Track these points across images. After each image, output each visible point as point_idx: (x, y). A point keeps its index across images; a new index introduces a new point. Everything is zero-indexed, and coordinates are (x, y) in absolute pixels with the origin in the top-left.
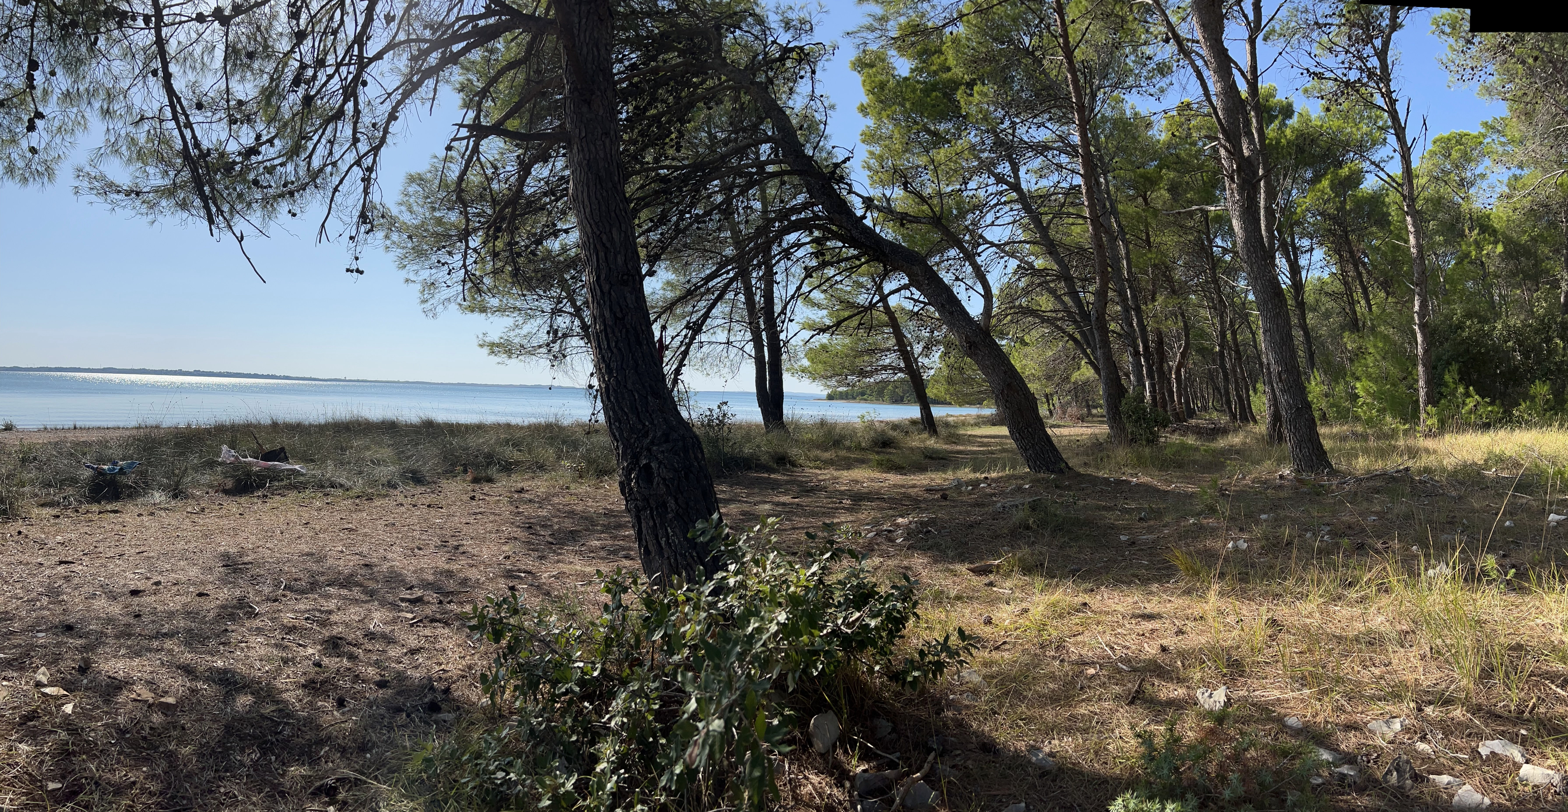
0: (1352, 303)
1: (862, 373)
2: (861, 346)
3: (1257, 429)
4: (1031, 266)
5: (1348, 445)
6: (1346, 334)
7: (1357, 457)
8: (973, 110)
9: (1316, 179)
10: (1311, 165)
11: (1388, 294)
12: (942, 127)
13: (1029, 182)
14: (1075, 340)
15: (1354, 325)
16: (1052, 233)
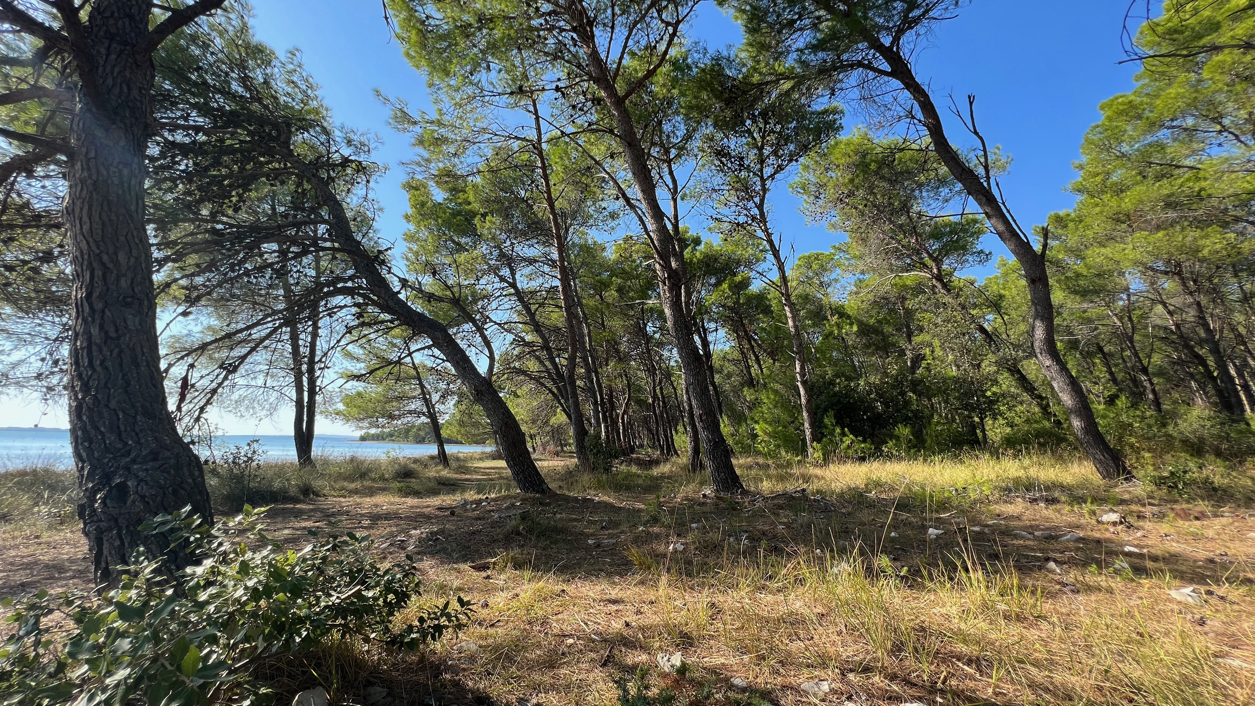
0: (748, 367)
1: (391, 417)
2: (390, 394)
3: (680, 461)
4: (523, 340)
5: (753, 472)
6: (745, 389)
7: (762, 481)
8: (486, 232)
9: (718, 283)
10: (715, 274)
11: (774, 360)
12: (463, 240)
13: (522, 283)
14: (553, 393)
15: (751, 383)
16: (537, 317)
